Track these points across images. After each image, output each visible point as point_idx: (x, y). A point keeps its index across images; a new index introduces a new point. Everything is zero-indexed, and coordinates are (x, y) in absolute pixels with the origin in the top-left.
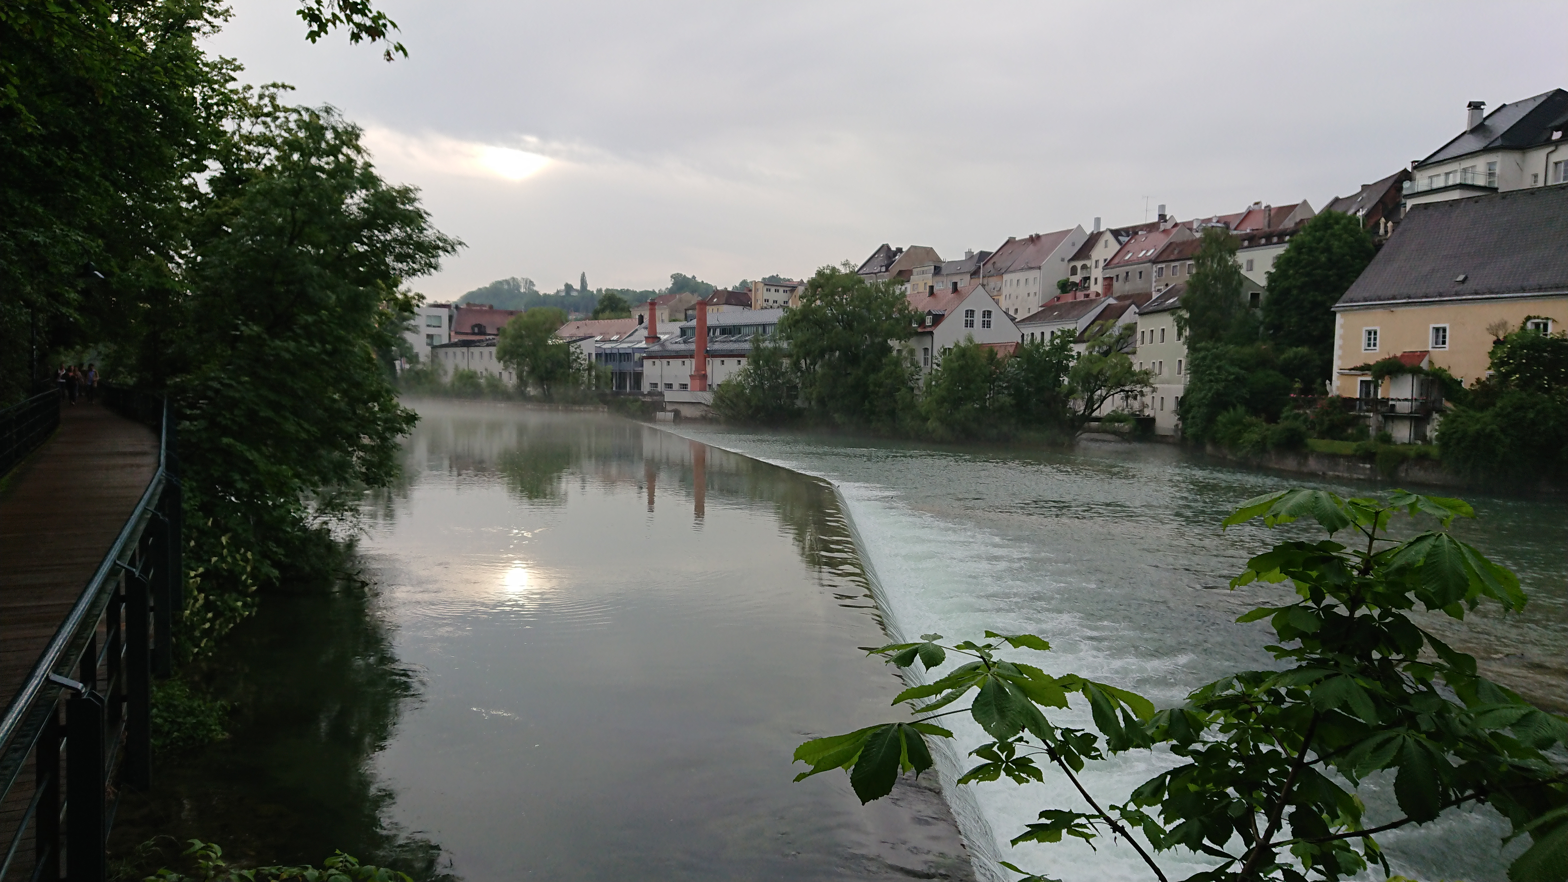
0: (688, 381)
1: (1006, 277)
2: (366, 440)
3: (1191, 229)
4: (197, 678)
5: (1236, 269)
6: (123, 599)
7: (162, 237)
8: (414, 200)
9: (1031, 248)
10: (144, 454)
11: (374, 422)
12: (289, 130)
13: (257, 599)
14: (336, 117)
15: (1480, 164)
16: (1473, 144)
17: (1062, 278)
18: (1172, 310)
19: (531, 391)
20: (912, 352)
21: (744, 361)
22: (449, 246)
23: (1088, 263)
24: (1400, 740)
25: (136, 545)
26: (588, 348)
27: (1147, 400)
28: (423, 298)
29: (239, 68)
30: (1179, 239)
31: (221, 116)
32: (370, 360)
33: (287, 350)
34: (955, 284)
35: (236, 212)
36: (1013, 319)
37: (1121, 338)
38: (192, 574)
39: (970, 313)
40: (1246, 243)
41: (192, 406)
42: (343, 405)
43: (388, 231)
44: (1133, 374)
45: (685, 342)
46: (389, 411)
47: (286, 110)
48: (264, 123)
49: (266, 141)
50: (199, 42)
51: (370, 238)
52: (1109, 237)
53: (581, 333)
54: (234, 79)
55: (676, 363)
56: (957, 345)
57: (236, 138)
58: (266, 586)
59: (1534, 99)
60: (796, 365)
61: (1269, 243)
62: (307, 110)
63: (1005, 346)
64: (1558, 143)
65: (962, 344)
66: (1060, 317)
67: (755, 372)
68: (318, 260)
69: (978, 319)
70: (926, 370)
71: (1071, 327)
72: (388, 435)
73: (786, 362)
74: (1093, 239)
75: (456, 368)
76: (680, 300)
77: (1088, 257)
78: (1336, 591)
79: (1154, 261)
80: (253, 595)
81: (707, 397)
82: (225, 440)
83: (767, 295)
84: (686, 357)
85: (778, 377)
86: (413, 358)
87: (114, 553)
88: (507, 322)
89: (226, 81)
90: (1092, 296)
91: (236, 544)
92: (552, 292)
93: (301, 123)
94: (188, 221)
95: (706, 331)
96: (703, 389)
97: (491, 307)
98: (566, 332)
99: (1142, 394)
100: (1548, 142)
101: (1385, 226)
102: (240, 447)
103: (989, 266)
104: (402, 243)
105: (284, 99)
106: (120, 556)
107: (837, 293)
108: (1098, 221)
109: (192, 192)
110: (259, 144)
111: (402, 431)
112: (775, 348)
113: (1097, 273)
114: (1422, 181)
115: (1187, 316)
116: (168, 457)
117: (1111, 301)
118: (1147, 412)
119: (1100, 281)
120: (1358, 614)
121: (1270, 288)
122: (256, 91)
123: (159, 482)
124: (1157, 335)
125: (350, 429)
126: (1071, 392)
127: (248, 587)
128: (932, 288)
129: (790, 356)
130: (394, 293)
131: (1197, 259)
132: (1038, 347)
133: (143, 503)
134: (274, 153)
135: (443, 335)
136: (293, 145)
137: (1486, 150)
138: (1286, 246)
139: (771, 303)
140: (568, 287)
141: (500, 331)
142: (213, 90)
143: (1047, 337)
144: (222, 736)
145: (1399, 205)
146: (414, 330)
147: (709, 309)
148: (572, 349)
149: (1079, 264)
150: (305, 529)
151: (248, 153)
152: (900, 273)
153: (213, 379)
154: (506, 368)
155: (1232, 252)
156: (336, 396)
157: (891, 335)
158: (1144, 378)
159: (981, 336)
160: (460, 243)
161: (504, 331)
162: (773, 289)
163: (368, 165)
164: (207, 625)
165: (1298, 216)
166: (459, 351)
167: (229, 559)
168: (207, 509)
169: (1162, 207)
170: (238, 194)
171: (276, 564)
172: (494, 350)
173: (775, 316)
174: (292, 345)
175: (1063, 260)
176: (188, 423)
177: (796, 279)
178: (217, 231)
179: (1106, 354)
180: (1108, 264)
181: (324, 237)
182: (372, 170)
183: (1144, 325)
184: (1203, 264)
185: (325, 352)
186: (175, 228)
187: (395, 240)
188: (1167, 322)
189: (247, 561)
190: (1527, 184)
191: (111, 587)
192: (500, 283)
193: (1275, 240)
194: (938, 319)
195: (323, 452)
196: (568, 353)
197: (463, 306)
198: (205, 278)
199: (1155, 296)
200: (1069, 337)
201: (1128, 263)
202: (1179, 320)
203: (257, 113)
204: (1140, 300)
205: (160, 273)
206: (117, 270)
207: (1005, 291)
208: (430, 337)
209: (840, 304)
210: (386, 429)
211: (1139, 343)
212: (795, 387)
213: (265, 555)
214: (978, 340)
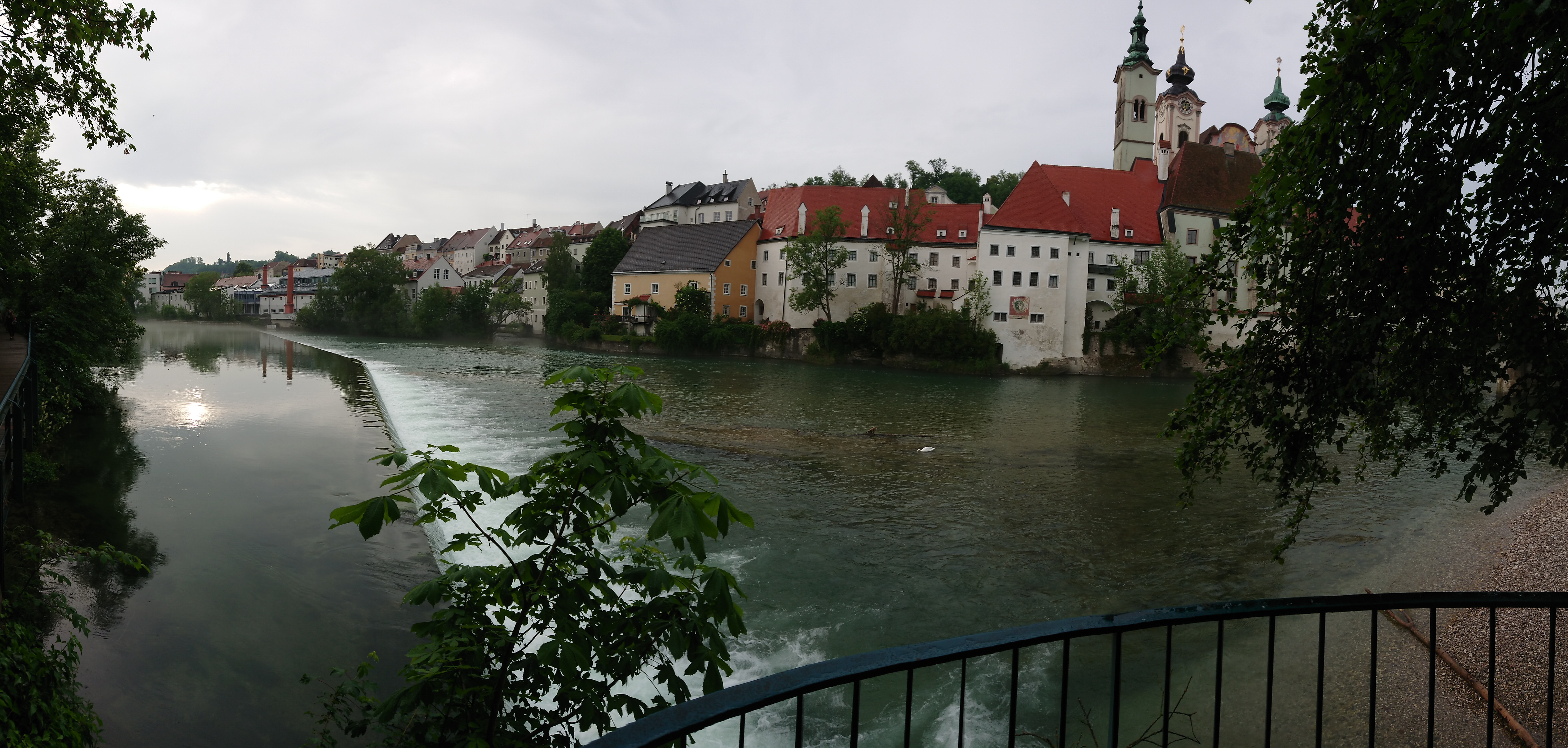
0: (283, 308)
1: (456, 252)
2: (120, 341)
3: (548, 232)
4: (45, 451)
5: (569, 253)
6: (12, 416)
7: (27, 248)
8: (143, 221)
9: (469, 237)
10: (21, 348)
11: (124, 332)
12: (82, 192)
13: (72, 416)
14: (104, 183)
15: (671, 211)
16: (668, 201)
17: (486, 253)
18: (540, 272)
19: (201, 315)
20: (406, 291)
21: (313, 297)
22: (159, 244)
23: (499, 247)
24: (613, 479)
25: (17, 391)
26: (231, 292)
27: (529, 316)
28: (147, 270)
29: (59, 164)
30: (542, 237)
31: (51, 188)
32: (122, 302)
33: (84, 299)
34: (429, 255)
35: (59, 234)
36: (460, 274)
37: (515, 285)
38: (43, 403)
39: (437, 271)
40: (573, 241)
41: (42, 327)
42: (110, 324)
43: (129, 238)
44: (522, 303)
45: (282, 287)
46: (131, 327)
47: (81, 182)
48: (71, 189)
49: (72, 198)
50: (41, 154)
51: (121, 242)
52: (508, 233)
53: (226, 284)
54: (57, 170)
55: (277, 299)
56: (430, 287)
57: (58, 198)
58: (75, 410)
59: (691, 184)
60: (342, 299)
61: (584, 242)
62: (90, 181)
63: (455, 288)
64: (700, 205)
65: (433, 287)
66: (485, 274)
67: (319, 303)
68: (97, 254)
69: (441, 274)
70: (414, 301)
71: (490, 279)
72: (131, 339)
73: (336, 297)
74: (501, 234)
75: (164, 304)
76: (279, 265)
77: (499, 243)
78: (592, 412)
79: (531, 247)
80: (69, 414)
81: (294, 316)
82: (56, 342)
83: (326, 261)
84: (282, 295)
85: (332, 305)
86: (143, 300)
87: (8, 395)
88: (189, 280)
89: (53, 171)
90: (501, 264)
91: (62, 390)
92: (212, 263)
93: (88, 188)
94: (38, 240)
95: (292, 281)
96: (292, 312)
97: (181, 273)
98: (219, 284)
99: (526, 313)
100: (696, 205)
101: (633, 236)
102: (64, 345)
103: (447, 246)
104: (135, 243)
105: (80, 177)
106: (10, 397)
107: (365, 260)
108: (503, 224)
109: (40, 226)
110: (69, 200)
111: (137, 336)
112: (330, 290)
113: (503, 252)
114: (648, 217)
115: (547, 276)
116: (31, 350)
117: (510, 266)
118: (529, 322)
119: (505, 256)
120: (599, 422)
121: (584, 263)
122: (66, 175)
123: (28, 362)
124: (533, 285)
125: (113, 336)
126: (491, 311)
127: (68, 410)
128: (416, 257)
129: (338, 294)
130: (133, 269)
131: (551, 248)
132: (473, 289)
133: (20, 372)
134: (76, 204)
135: (157, 287)
136: (84, 199)
137: (673, 205)
138: (591, 243)
139: (328, 265)
140: (220, 261)
141: (185, 285)
142: (47, 176)
143: (478, 284)
144: (55, 479)
145: (639, 227)
146: (143, 286)
147: (295, 269)
148: (222, 293)
149: (494, 246)
150: (93, 384)
151: (64, 205)
152: (399, 249)
153: (51, 314)
154: (188, 303)
155: (567, 245)
156: (106, 320)
157: (395, 282)
158: (527, 306)
159: (443, 283)
160: (165, 242)
161: (188, 284)
162: (329, 258)
163: (120, 205)
164: (50, 427)
165: (596, 229)
166: (165, 295)
167: (59, 397)
168: (49, 374)
169: (534, 220)
170: (60, 225)
171: (80, 400)
172: (182, 294)
173: (330, 272)
174: (85, 296)
175: (486, 244)
176: (40, 334)
177: (342, 253)
178: (51, 244)
179: (508, 293)
180: (508, 247)
181: (99, 243)
182: (122, 207)
183: (527, 279)
184: (554, 250)
185: (101, 299)
186: (32, 244)
187: (133, 242)
188: (537, 279)
189: (67, 398)
190: (689, 223)
191: (6, 411)
192: (186, 260)
193: (586, 240)
194: (420, 274)
195: (101, 347)
196: (220, 295)
197: (167, 273)
198: (46, 267)
199: (532, 265)
200: (489, 284)
201: (518, 247)
202: (543, 277)
203: (67, 185)
204: (525, 266)
205: (27, 265)
206: (8, 265)
207: (456, 259)
208: (151, 289)
209: (366, 266)
210: (130, 336)
211: (524, 288)
212: (342, 311)
213: (75, 396)
214: (441, 285)
